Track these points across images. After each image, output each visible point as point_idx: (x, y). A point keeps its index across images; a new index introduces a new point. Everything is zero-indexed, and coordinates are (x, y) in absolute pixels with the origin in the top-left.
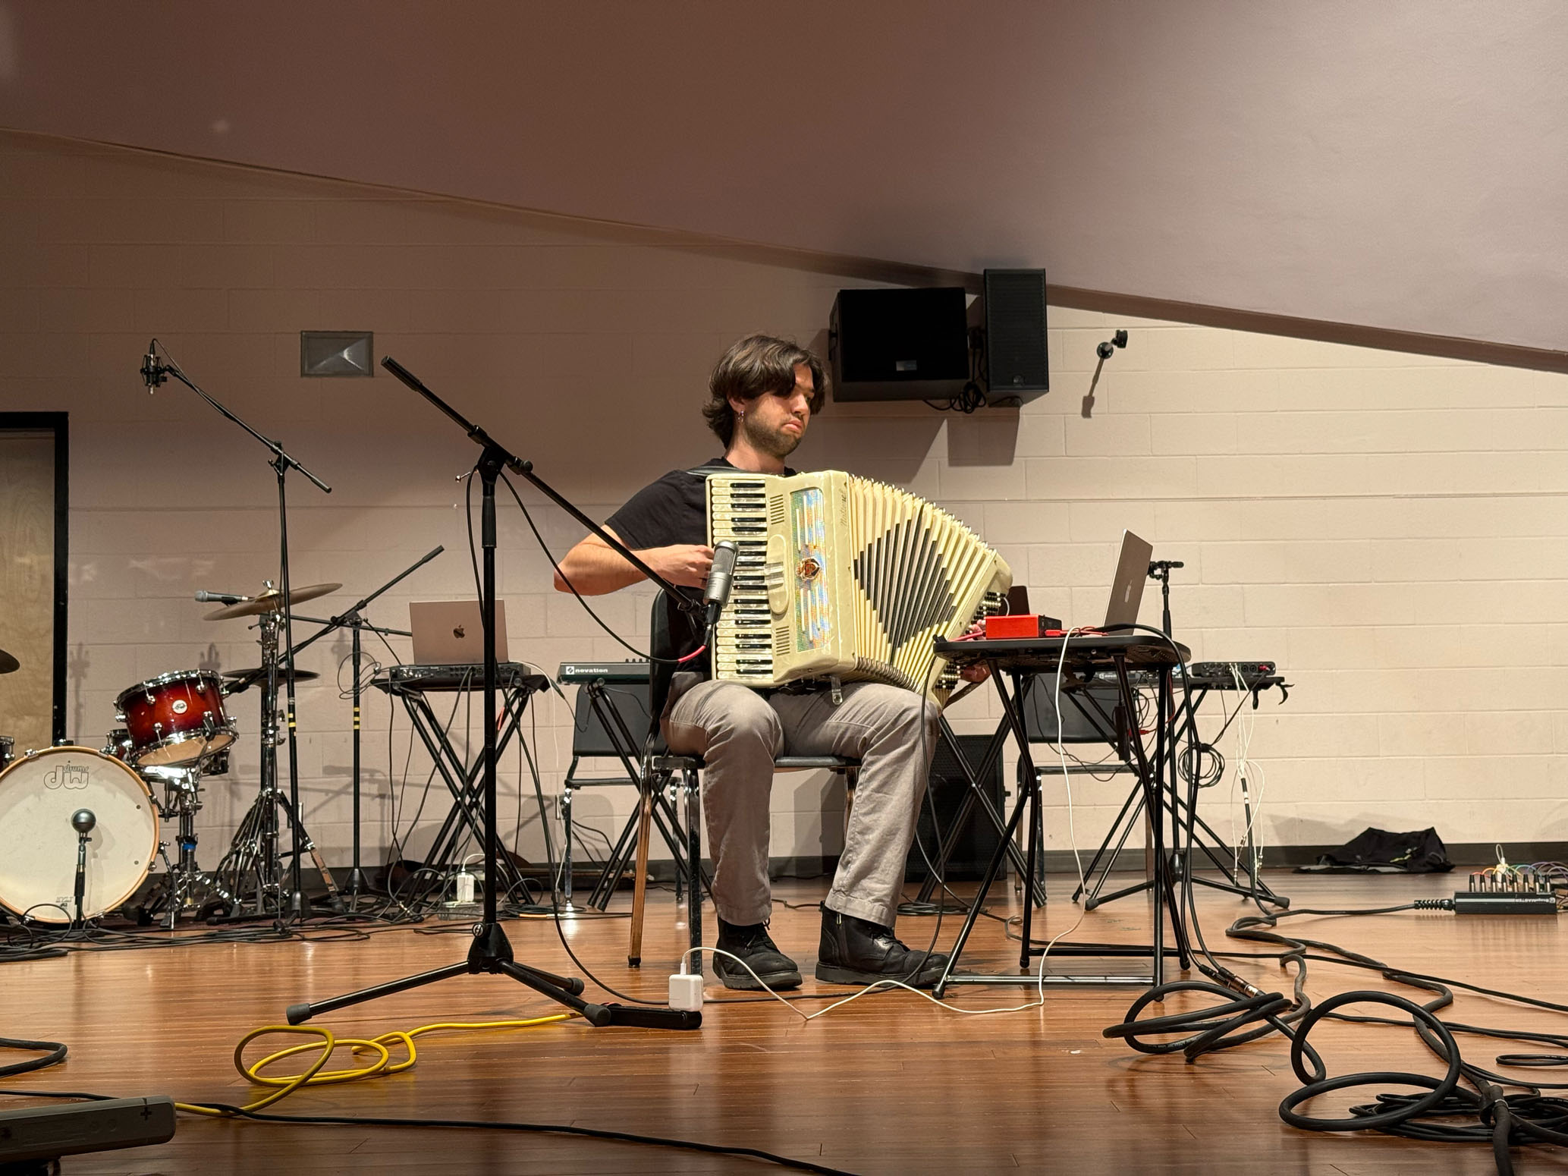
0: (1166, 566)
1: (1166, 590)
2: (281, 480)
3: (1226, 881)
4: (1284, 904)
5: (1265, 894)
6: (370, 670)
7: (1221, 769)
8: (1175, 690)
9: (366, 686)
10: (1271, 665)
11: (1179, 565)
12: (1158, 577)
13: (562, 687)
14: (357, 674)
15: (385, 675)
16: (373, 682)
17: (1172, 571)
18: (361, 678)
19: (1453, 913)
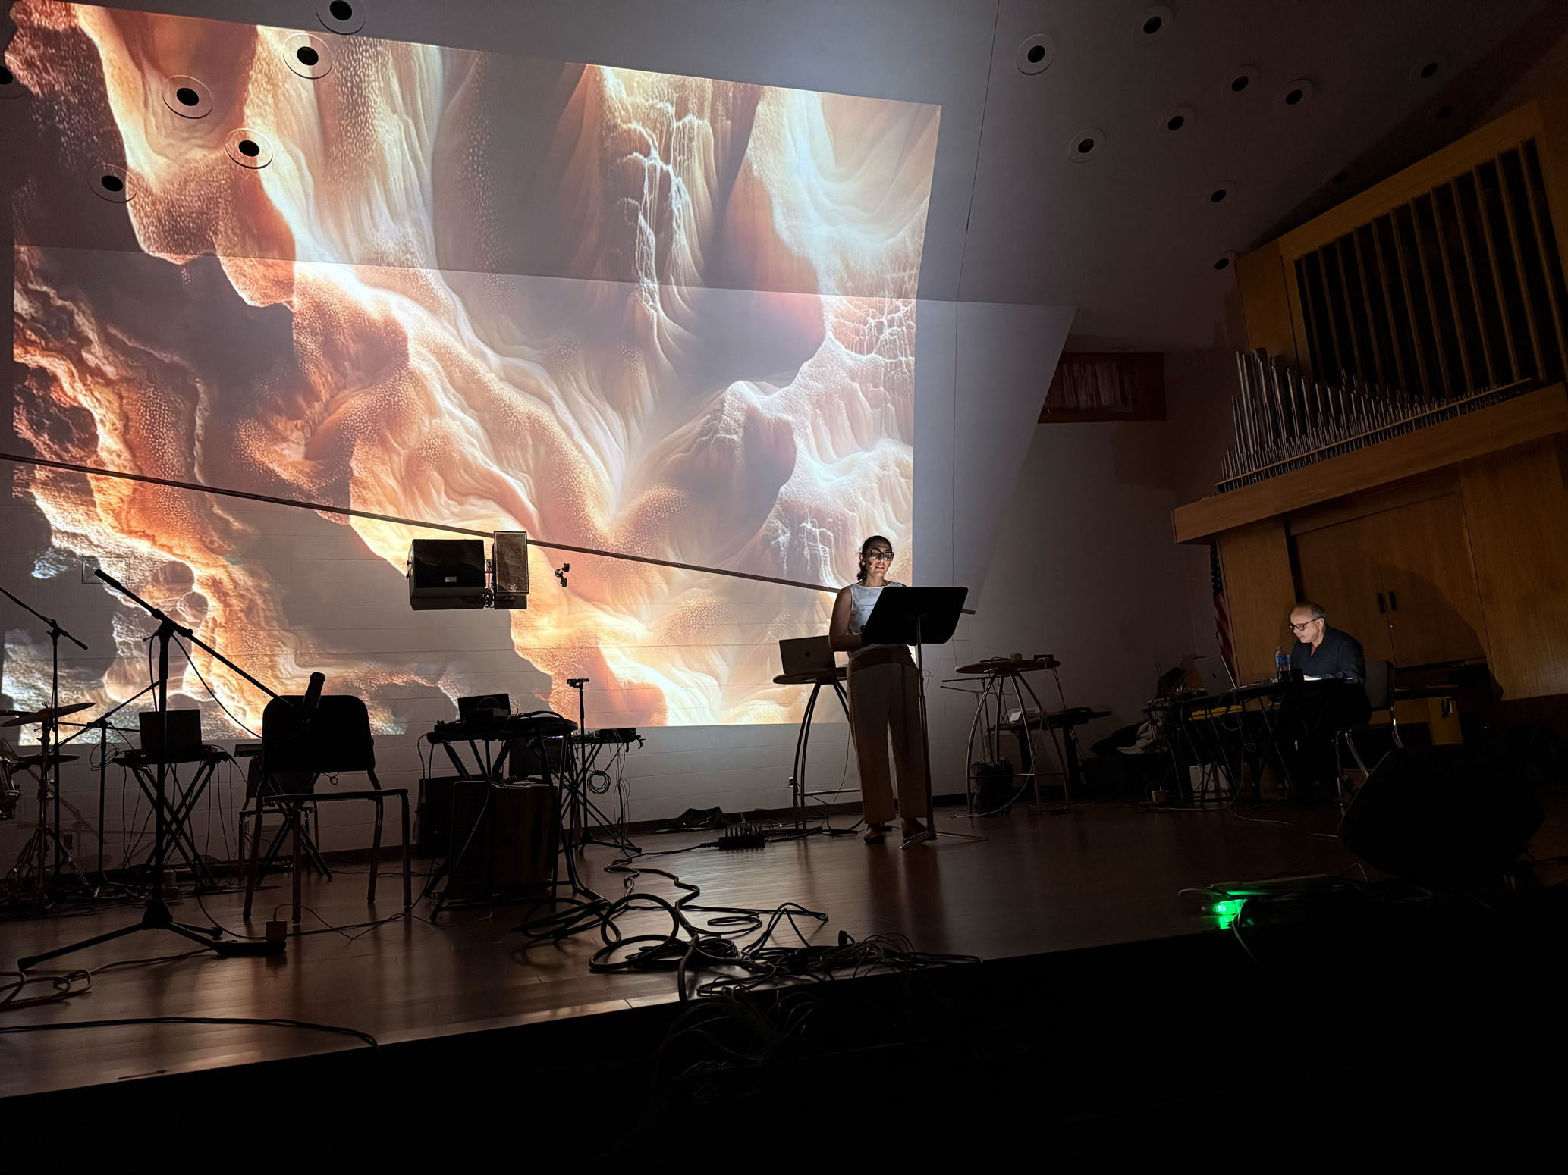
0: (581, 681)
1: (581, 694)
2: (55, 643)
3: (612, 842)
4: (639, 850)
5: (631, 847)
6: (113, 753)
7: (609, 784)
8: (586, 745)
9: (109, 763)
10: (634, 729)
11: (588, 680)
12: (577, 687)
13: (237, 759)
14: (103, 756)
15: (122, 756)
16: (114, 760)
17: (584, 684)
18: (106, 758)
19: (718, 848)
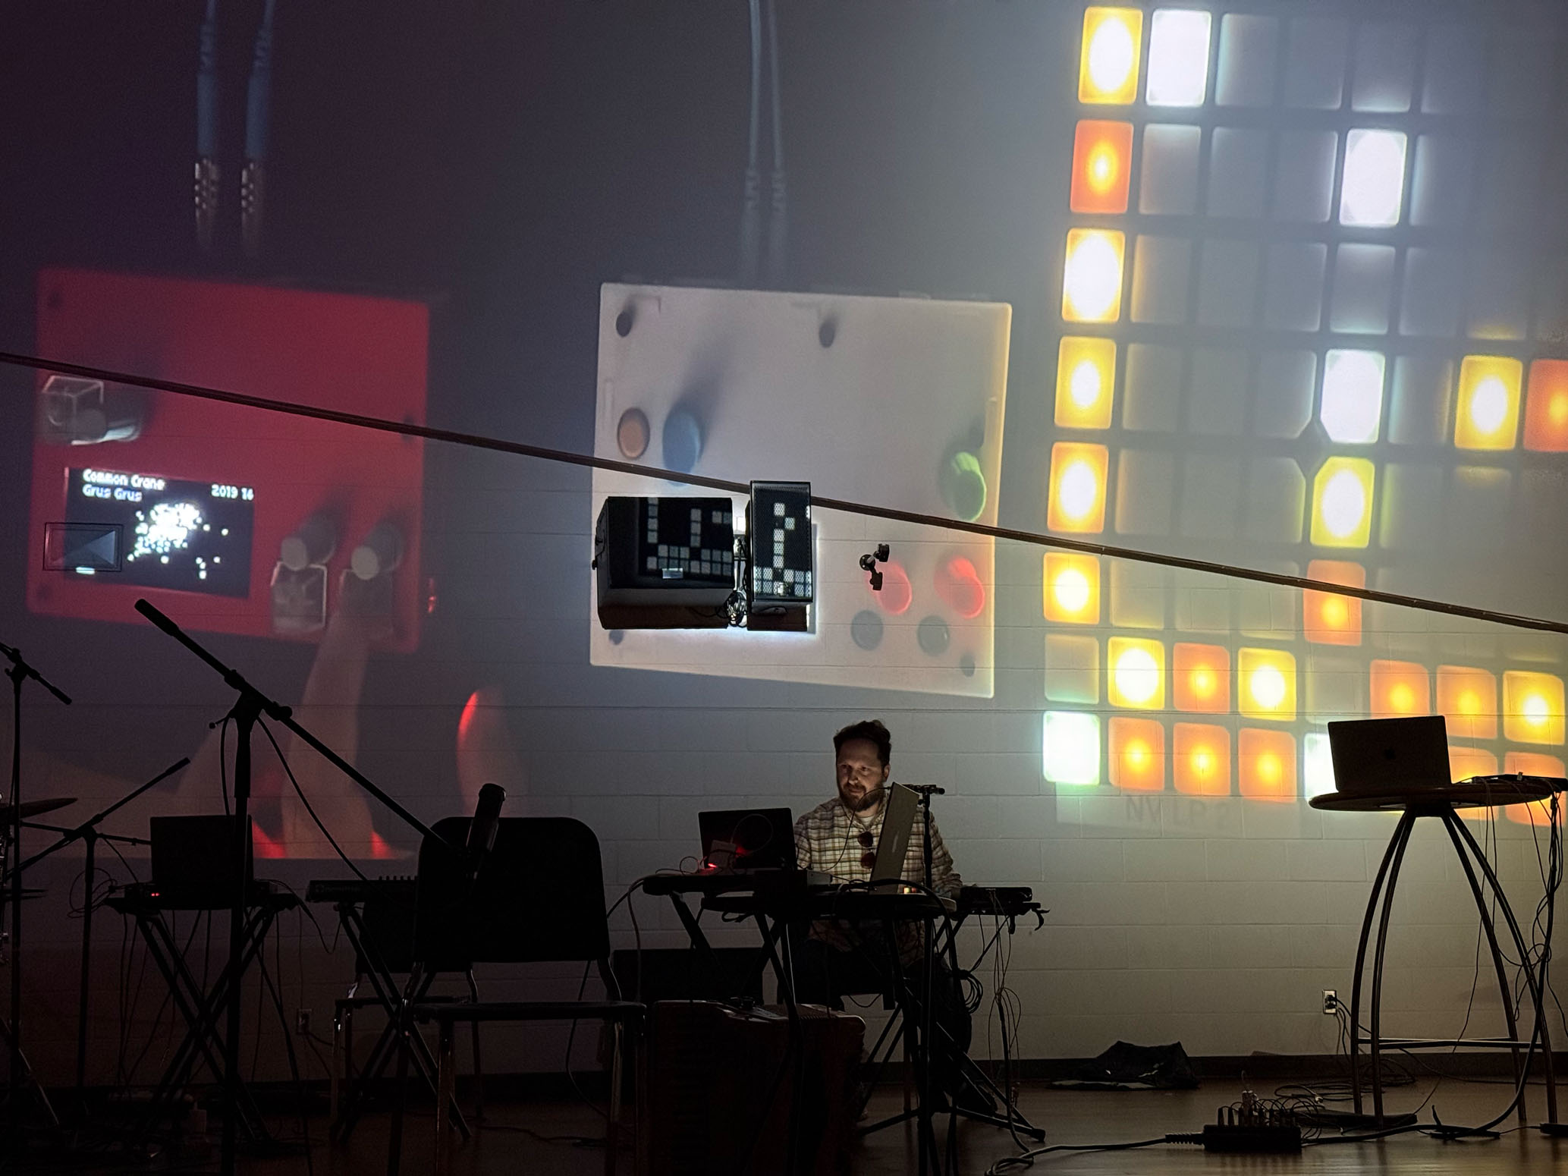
0: (927, 791)
2: (17, 689)
5: (1020, 1124)
6: (104, 888)
7: (980, 996)
10: (1028, 891)
11: (939, 790)
19: (1203, 1147)
